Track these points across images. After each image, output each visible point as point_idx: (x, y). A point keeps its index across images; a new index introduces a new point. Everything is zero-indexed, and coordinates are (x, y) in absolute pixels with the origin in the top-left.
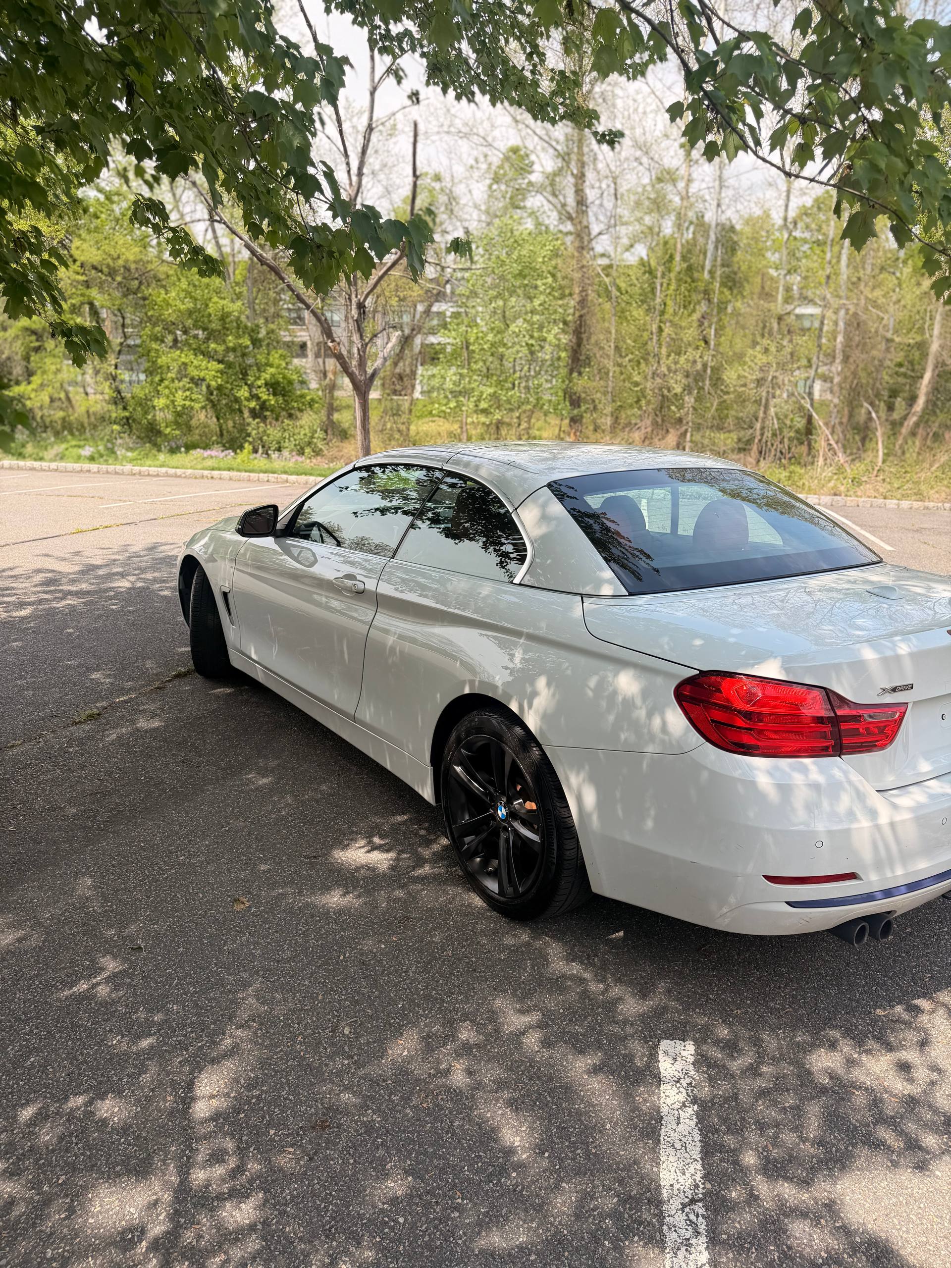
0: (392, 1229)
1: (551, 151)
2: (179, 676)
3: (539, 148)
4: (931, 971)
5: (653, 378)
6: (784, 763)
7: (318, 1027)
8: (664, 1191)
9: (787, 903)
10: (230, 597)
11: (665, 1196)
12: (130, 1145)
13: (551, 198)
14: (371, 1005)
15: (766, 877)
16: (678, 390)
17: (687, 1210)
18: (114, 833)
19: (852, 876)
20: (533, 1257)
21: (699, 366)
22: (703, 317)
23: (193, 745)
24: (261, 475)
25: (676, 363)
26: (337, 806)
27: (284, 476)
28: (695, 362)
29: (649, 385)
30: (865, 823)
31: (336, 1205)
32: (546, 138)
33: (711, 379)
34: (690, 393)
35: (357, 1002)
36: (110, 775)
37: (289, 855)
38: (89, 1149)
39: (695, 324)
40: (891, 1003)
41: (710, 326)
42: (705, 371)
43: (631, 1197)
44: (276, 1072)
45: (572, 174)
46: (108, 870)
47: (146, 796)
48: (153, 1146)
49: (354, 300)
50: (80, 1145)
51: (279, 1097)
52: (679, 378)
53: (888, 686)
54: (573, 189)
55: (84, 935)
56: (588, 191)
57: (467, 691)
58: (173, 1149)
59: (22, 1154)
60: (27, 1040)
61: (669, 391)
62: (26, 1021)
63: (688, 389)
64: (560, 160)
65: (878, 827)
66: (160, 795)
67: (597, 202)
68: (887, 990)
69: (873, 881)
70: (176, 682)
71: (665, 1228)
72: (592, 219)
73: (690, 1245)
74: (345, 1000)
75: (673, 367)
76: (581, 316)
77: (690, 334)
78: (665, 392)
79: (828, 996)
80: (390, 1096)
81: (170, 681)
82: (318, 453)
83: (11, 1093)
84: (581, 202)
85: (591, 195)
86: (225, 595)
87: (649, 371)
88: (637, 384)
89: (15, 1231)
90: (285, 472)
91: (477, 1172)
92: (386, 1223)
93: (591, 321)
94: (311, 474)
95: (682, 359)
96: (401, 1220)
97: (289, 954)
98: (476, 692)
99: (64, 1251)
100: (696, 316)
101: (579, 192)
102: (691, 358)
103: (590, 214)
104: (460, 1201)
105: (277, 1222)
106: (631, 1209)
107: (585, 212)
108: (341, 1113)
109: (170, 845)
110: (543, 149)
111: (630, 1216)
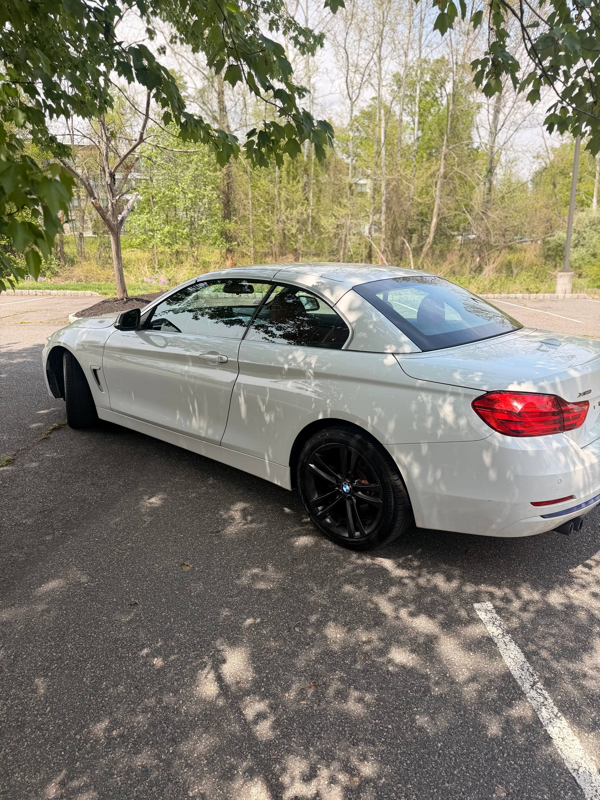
0: (387, 732)
1: (200, 74)
2: (55, 429)
3: (191, 72)
4: (584, 546)
5: (278, 223)
6: (540, 439)
7: (278, 631)
8: (518, 681)
9: (542, 516)
10: (99, 373)
11: (520, 683)
12: (203, 720)
13: (202, 106)
14: (303, 612)
15: (532, 503)
16: (294, 231)
17: (534, 688)
18: (72, 535)
19: (571, 497)
20: (471, 730)
21: (305, 216)
22: (305, 185)
23: (92, 473)
24: (31, 291)
25: (291, 214)
26: (213, 500)
27: (48, 291)
28: (302, 213)
29: (275, 228)
30: (579, 467)
31: (348, 726)
32: (195, 65)
33: (312, 224)
34: (301, 233)
35: (293, 612)
36: (46, 498)
37: (200, 533)
38: (178, 728)
39: (301, 190)
40: (575, 565)
41: (309, 191)
42: (308, 219)
43: (503, 688)
44: (269, 661)
45: (216, 90)
46: (82, 559)
47: (80, 509)
48: (218, 718)
49: (107, 171)
50: (171, 727)
51: (279, 674)
52: (294, 224)
53: (581, 392)
54: (217, 101)
55: (92, 601)
56: (226, 103)
57: (320, 417)
58: (232, 717)
59: (135, 741)
60: (94, 672)
61: (288, 232)
62: (85, 661)
63: (300, 231)
64: (206, 81)
65: (585, 468)
66: (90, 507)
67: (233, 110)
68: (569, 559)
69: (581, 498)
70: (55, 433)
71: (529, 699)
72: (230, 120)
73: (545, 705)
74: (286, 612)
75: (290, 217)
76: (228, 183)
77: (299, 196)
78: (286, 232)
79: (542, 566)
80: (343, 661)
81: (50, 433)
82: (55, 274)
83: (103, 706)
84: (223, 109)
85: (228, 104)
86: (95, 371)
87: (275, 218)
88: (268, 227)
89: (159, 786)
90: (48, 288)
91: (416, 692)
92: (382, 730)
93: (235, 185)
94: (67, 289)
95: (295, 212)
96: (390, 726)
97: (236, 591)
98: (329, 417)
99: (199, 790)
100: (301, 184)
101: (221, 102)
102: (300, 211)
103: (229, 117)
104: (415, 709)
105: (320, 744)
106: (506, 694)
107: (225, 116)
108: (321, 676)
109: (116, 537)
110: (195, 72)
111: (508, 697)
